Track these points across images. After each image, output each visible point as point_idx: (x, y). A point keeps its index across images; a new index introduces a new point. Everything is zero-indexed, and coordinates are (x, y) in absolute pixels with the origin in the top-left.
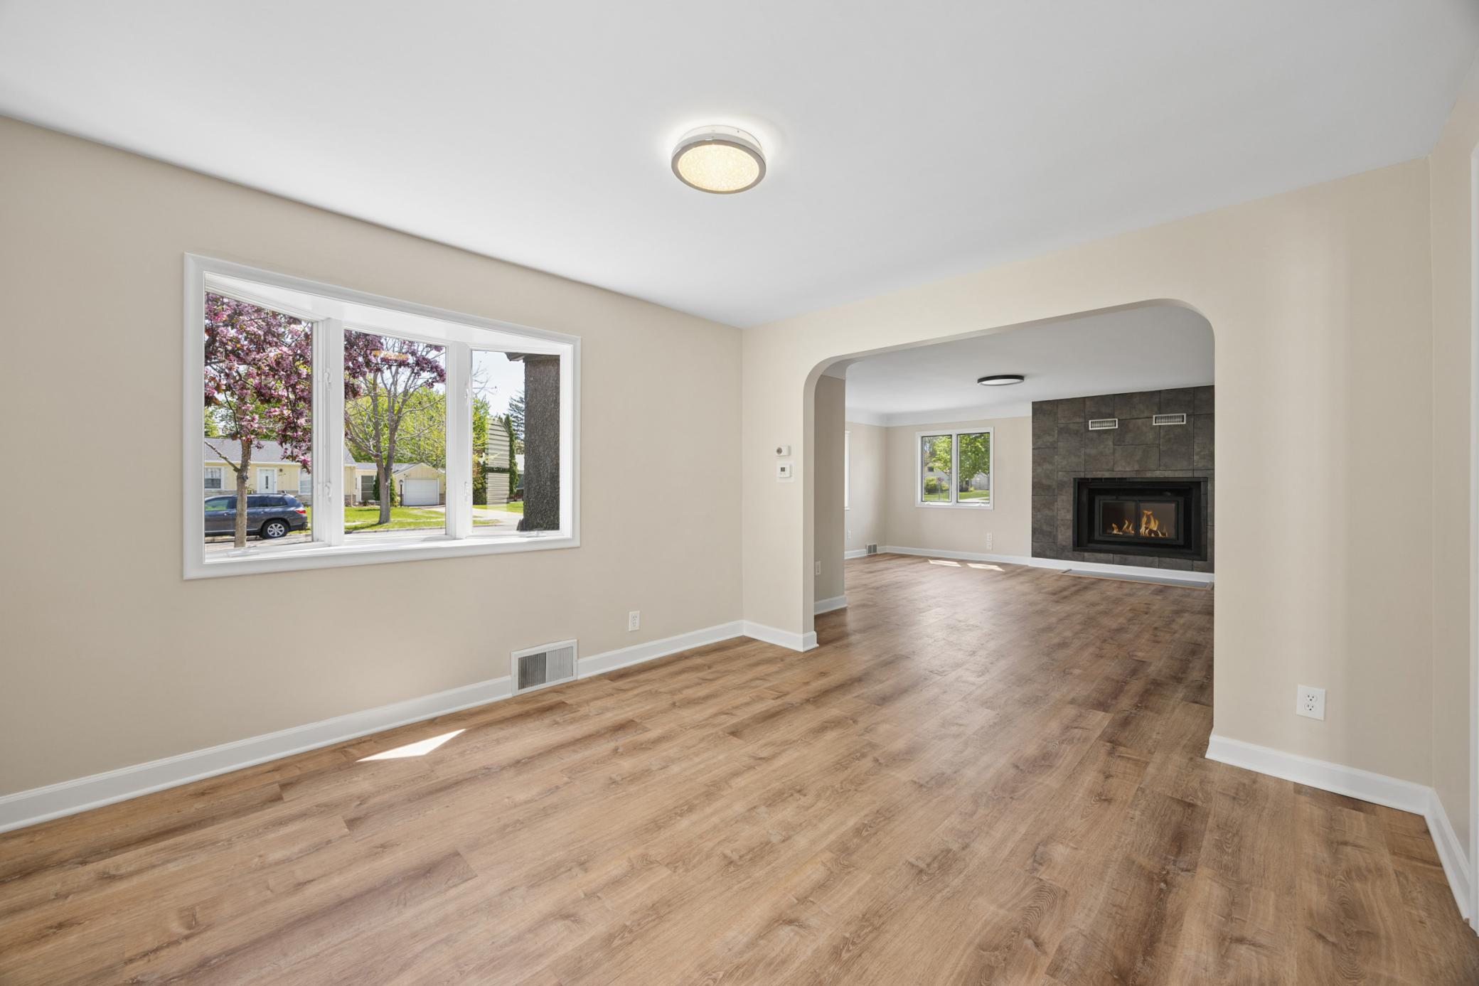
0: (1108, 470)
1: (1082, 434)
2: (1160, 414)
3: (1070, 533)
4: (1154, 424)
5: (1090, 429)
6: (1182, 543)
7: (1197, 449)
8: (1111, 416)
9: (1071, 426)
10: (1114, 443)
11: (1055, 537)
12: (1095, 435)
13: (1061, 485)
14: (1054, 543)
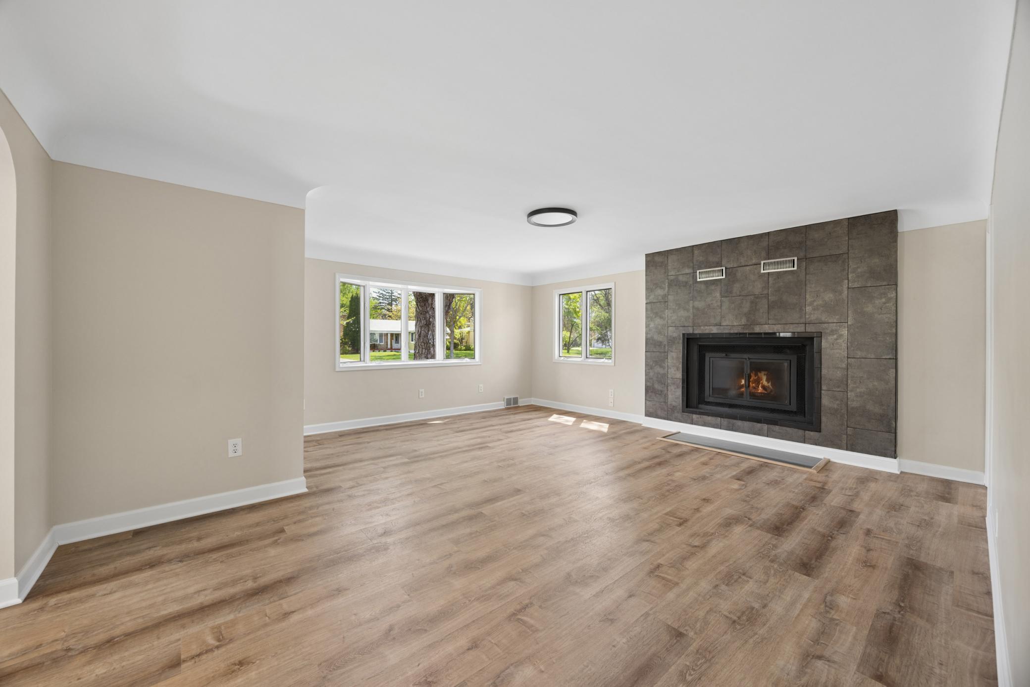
0: (716, 325)
1: (690, 287)
2: (769, 259)
3: (679, 392)
4: (762, 271)
5: (698, 280)
6: (795, 410)
7: (809, 298)
8: (719, 264)
9: (681, 278)
10: (721, 293)
11: (666, 396)
12: (703, 287)
13: (672, 341)
14: (665, 402)
